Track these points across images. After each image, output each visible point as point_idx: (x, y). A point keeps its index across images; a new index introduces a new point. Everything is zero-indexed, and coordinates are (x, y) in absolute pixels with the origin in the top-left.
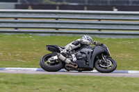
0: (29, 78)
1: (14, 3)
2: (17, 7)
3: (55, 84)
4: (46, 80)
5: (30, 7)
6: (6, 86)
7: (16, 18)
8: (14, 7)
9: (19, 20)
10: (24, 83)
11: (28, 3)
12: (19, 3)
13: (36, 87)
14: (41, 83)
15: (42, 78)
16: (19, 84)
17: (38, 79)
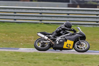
0: (77, 57)
1: (67, 3)
2: (69, 6)
3: (96, 62)
4: (88, 59)
5: (78, 6)
6: (60, 63)
7: (68, 14)
8: (67, 6)
9: (70, 15)
10: (73, 61)
11: (77, 3)
12: (71, 3)
13: (82, 64)
14: (85, 61)
15: (86, 57)
16: (69, 61)
17: (83, 58)
